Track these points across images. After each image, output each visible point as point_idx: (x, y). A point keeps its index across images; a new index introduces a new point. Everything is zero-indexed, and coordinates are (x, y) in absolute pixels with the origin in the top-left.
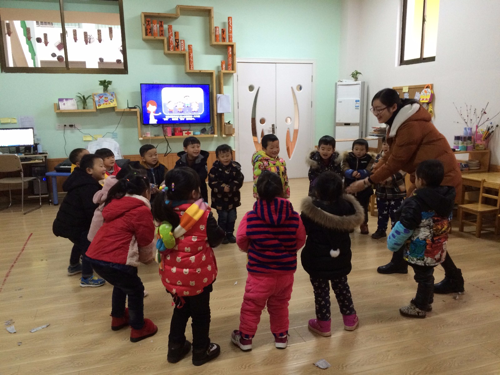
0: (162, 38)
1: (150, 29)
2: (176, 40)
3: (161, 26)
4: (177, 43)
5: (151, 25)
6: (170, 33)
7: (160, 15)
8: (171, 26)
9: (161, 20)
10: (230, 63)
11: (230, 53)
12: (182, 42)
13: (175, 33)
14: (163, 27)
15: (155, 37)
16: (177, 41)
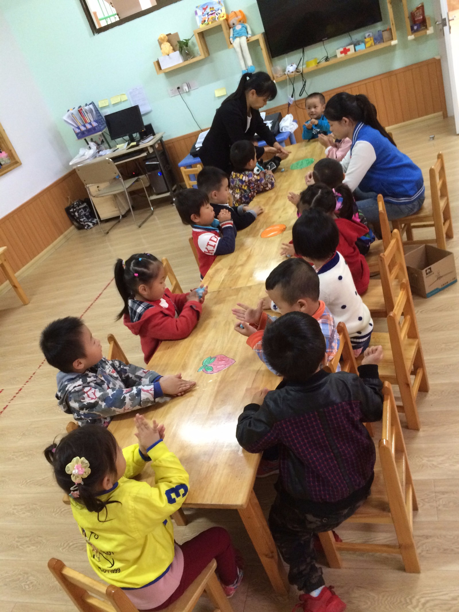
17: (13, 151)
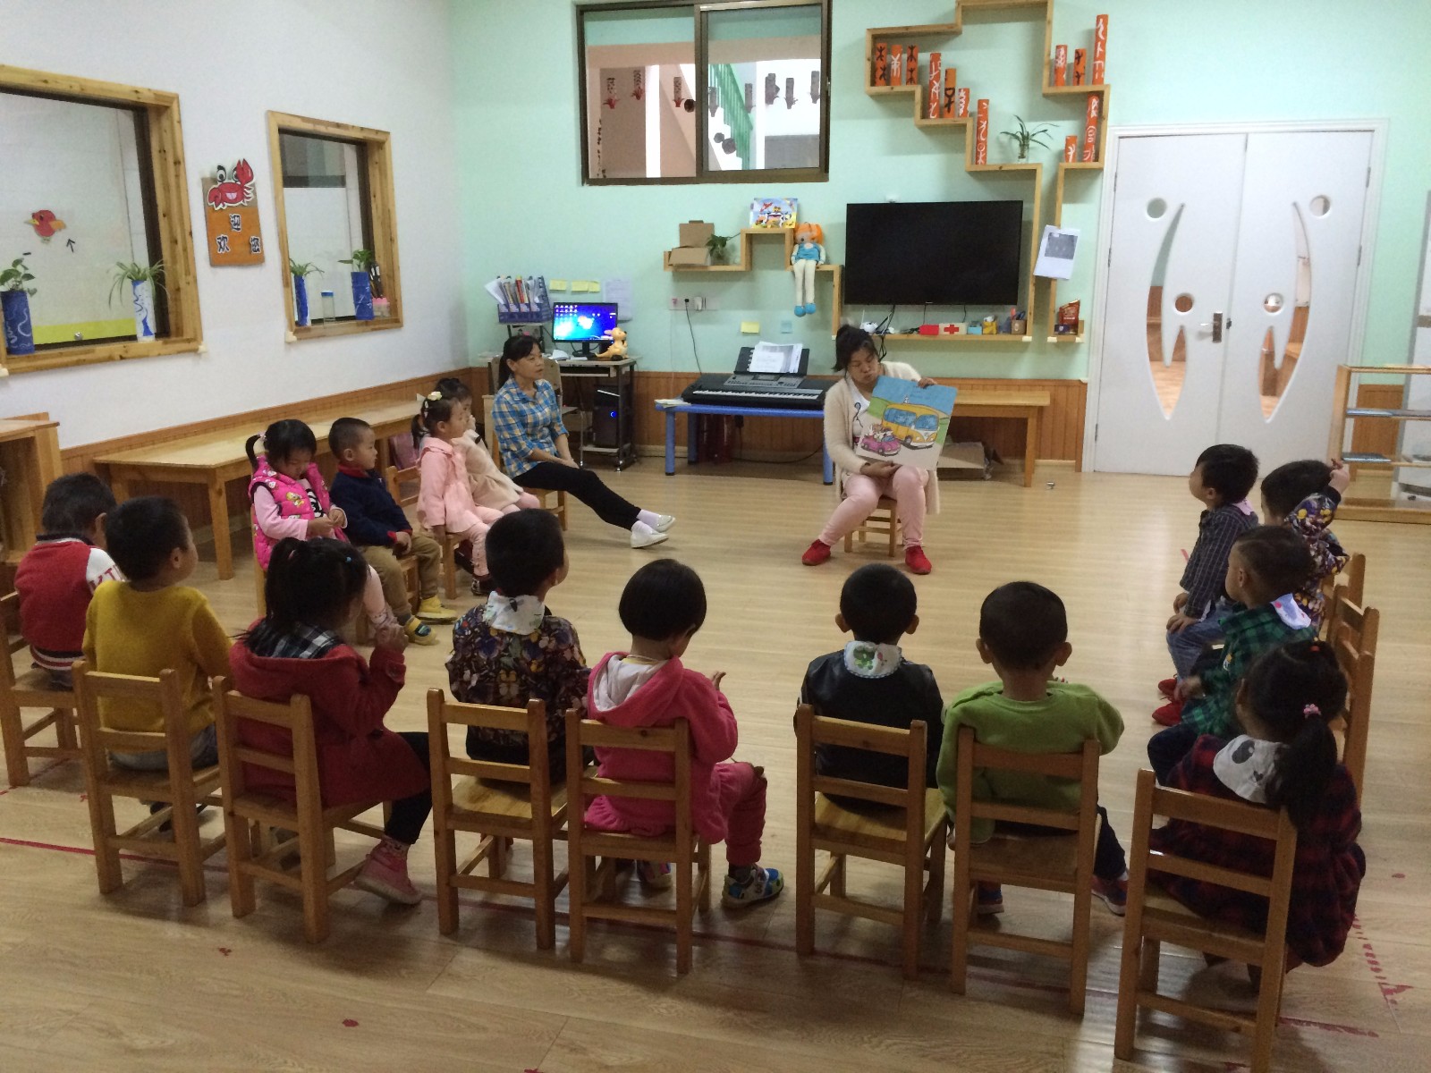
0: (909, 88)
1: (884, 69)
2: (946, 89)
3: (912, 58)
4: (947, 99)
5: (888, 58)
6: (934, 74)
7: (909, 31)
8: (940, 55)
9: (911, 42)
10: (1091, 140)
11: (1094, 114)
12: (962, 94)
13: (946, 72)
14: (916, 60)
15: (892, 88)
16: (950, 93)
17: (398, 302)
